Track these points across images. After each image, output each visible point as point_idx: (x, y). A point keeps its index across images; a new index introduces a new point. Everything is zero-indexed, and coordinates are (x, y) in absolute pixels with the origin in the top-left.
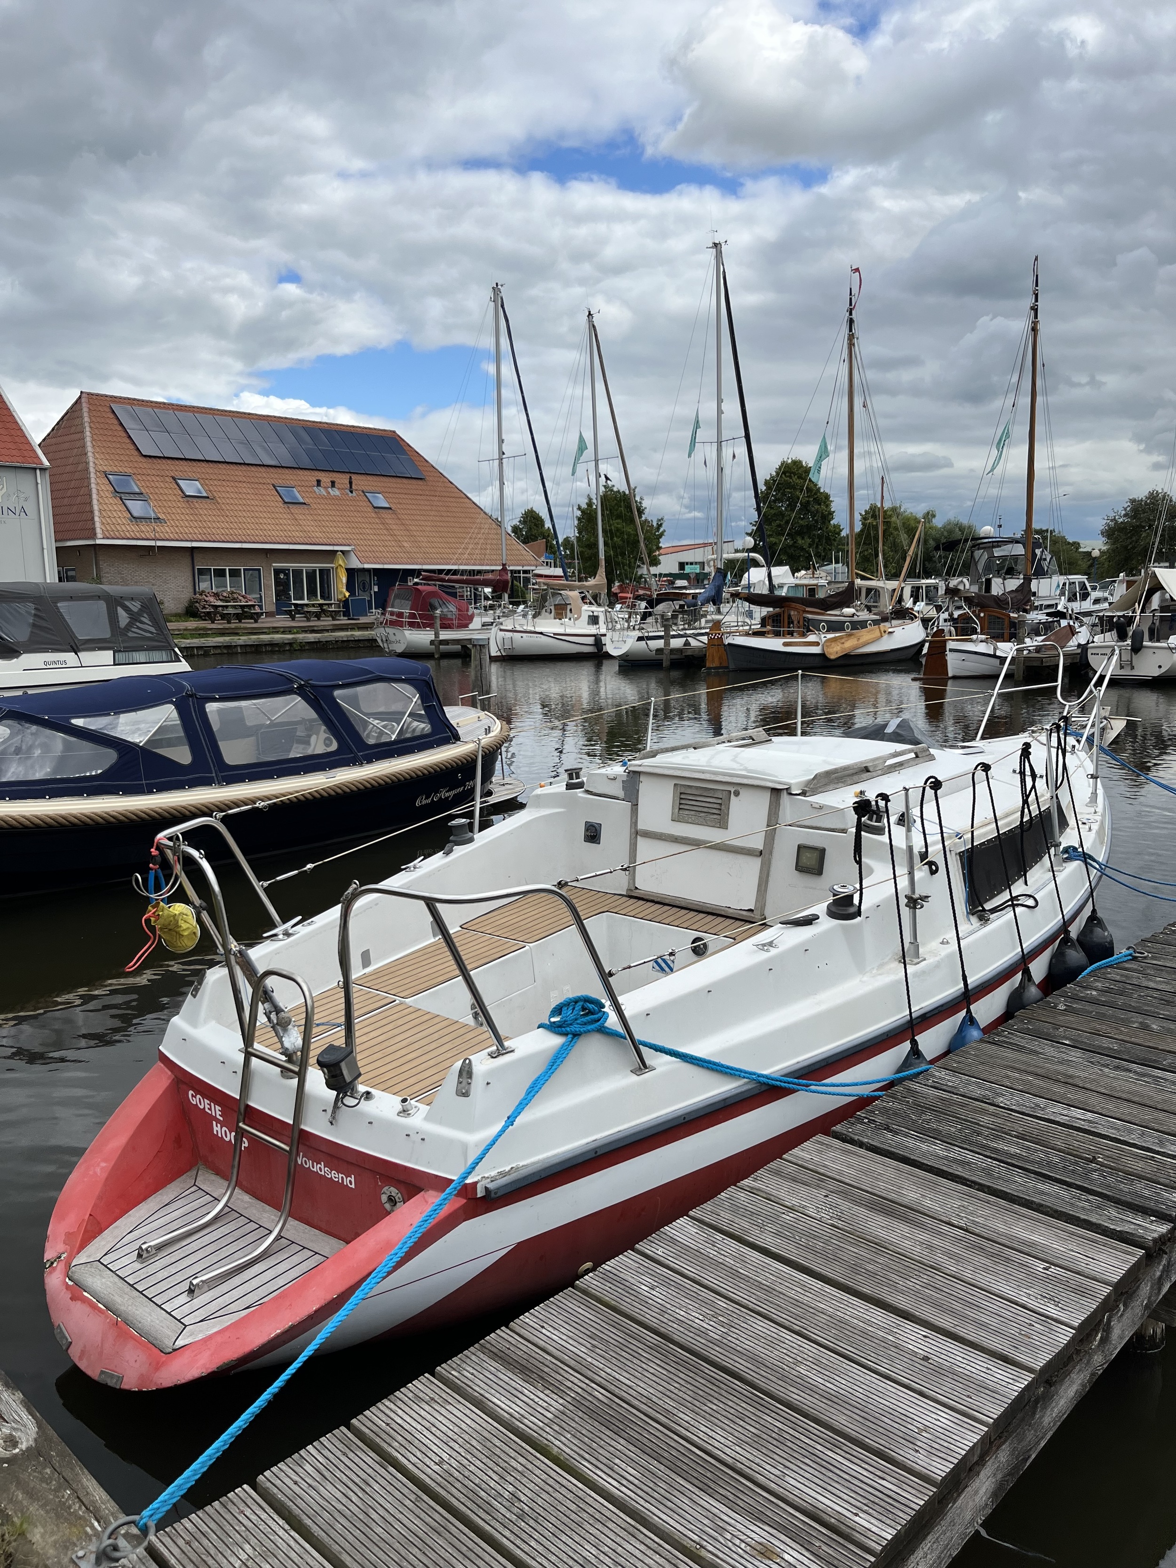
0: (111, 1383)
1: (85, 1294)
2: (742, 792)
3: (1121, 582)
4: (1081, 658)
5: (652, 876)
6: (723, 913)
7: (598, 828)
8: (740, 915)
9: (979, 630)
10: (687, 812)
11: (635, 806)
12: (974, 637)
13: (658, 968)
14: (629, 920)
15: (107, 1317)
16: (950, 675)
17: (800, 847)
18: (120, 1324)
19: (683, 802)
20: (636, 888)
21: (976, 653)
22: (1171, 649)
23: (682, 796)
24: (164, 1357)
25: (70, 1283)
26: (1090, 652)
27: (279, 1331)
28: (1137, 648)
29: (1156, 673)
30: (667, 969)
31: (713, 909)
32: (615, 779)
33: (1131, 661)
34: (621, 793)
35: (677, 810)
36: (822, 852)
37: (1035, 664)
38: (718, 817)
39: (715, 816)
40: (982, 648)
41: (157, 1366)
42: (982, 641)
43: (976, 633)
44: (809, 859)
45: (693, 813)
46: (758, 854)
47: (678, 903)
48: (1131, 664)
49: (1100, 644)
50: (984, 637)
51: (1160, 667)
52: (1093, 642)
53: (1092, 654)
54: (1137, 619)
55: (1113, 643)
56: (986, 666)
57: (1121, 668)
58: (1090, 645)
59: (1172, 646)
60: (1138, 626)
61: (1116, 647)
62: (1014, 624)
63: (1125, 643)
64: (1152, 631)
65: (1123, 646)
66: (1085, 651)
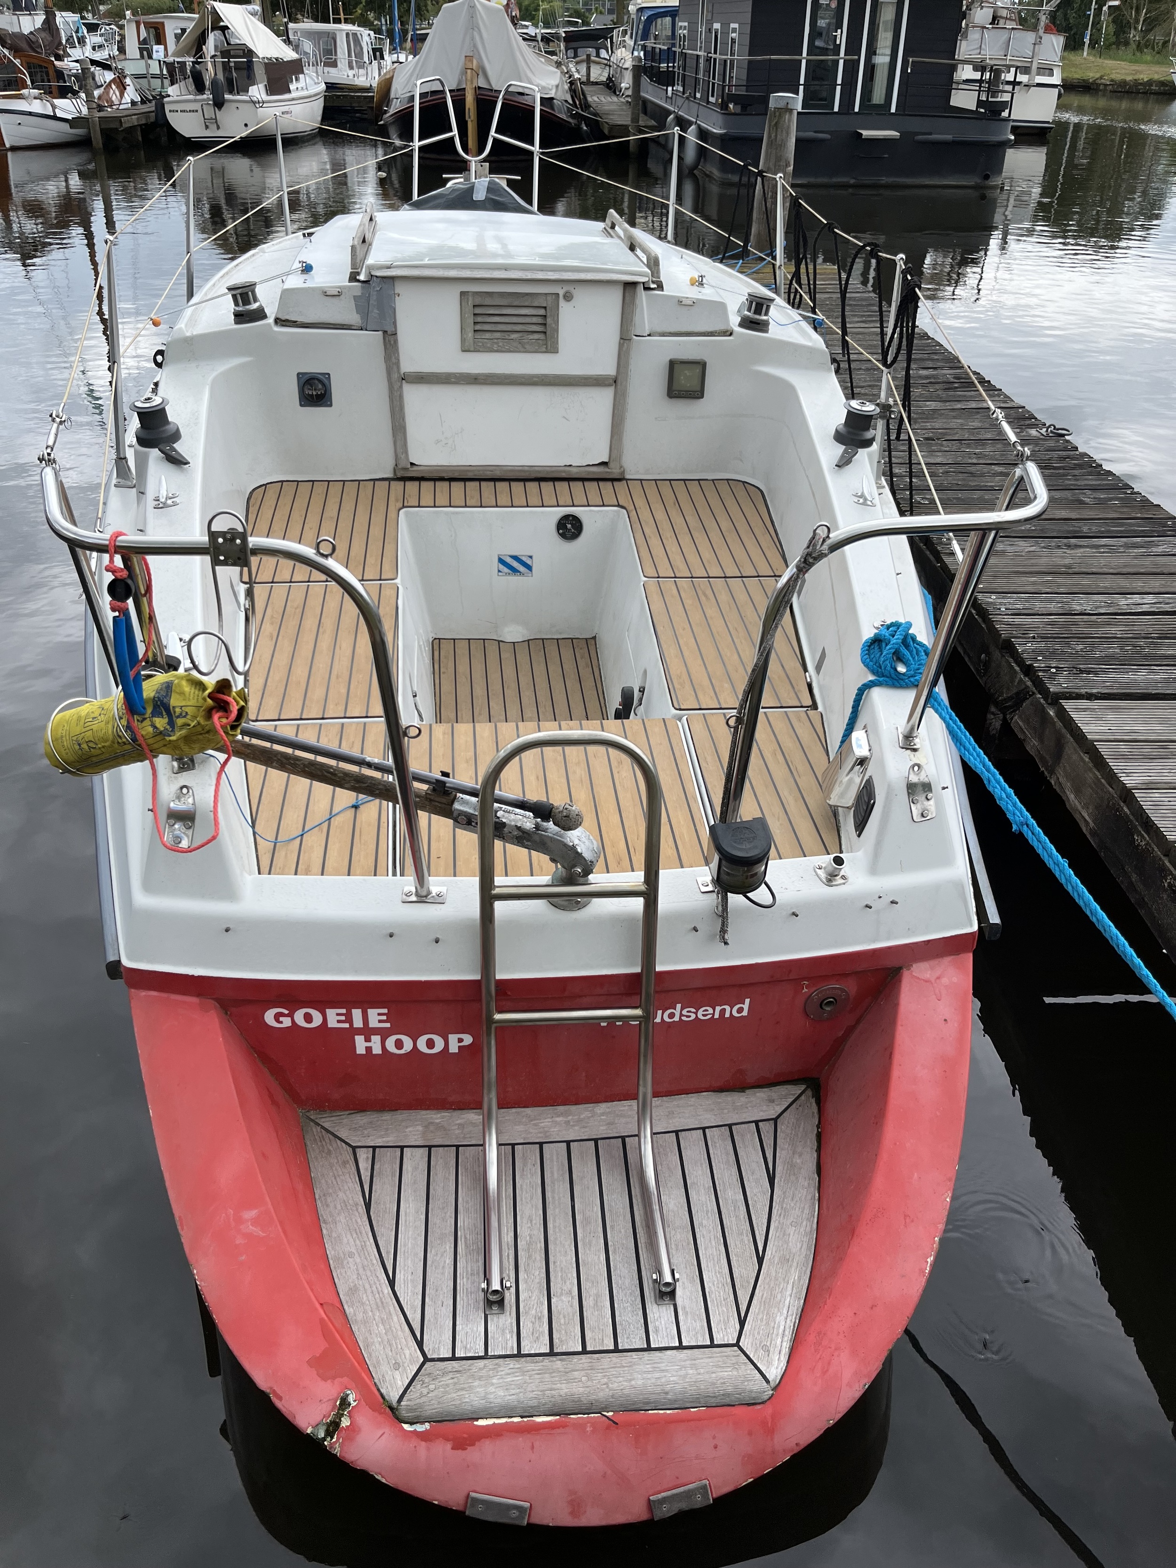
0: (698, 1501)
1: (481, 1423)
2: (579, 293)
3: (129, 21)
4: (156, 116)
5: (438, 442)
6: (564, 475)
7: (326, 381)
8: (589, 473)
9: (29, 84)
10: (488, 335)
11: (390, 339)
12: (25, 92)
13: (506, 570)
14: (446, 513)
15: (580, 1427)
16: (8, 146)
17: (672, 364)
18: (621, 1417)
19: (479, 319)
20: (412, 464)
21: (30, 114)
22: (254, 103)
23: (478, 311)
24: (768, 1410)
25: (420, 1428)
26: (167, 108)
27: (930, 1260)
28: (219, 103)
30: (522, 569)
31: (547, 472)
32: (339, 295)
33: (216, 119)
34: (354, 318)
35: (470, 334)
36: (702, 365)
37: (112, 126)
38: (541, 336)
39: (536, 336)
40: (37, 106)
41: (769, 1429)
42: (35, 98)
43: (27, 87)
44: (686, 379)
45: (498, 335)
46: (611, 381)
47: (489, 475)
48: (216, 122)
49: (176, 98)
50: (36, 92)
51: (247, 126)
52: (169, 96)
53: (170, 111)
54: (210, 66)
55: (191, 97)
56: (46, 131)
57: (207, 127)
58: (166, 100)
59: (255, 99)
60: (216, 74)
61: (195, 101)
62: (60, 74)
63: (205, 96)
64: (230, 82)
65: (204, 100)
66: (160, 107)
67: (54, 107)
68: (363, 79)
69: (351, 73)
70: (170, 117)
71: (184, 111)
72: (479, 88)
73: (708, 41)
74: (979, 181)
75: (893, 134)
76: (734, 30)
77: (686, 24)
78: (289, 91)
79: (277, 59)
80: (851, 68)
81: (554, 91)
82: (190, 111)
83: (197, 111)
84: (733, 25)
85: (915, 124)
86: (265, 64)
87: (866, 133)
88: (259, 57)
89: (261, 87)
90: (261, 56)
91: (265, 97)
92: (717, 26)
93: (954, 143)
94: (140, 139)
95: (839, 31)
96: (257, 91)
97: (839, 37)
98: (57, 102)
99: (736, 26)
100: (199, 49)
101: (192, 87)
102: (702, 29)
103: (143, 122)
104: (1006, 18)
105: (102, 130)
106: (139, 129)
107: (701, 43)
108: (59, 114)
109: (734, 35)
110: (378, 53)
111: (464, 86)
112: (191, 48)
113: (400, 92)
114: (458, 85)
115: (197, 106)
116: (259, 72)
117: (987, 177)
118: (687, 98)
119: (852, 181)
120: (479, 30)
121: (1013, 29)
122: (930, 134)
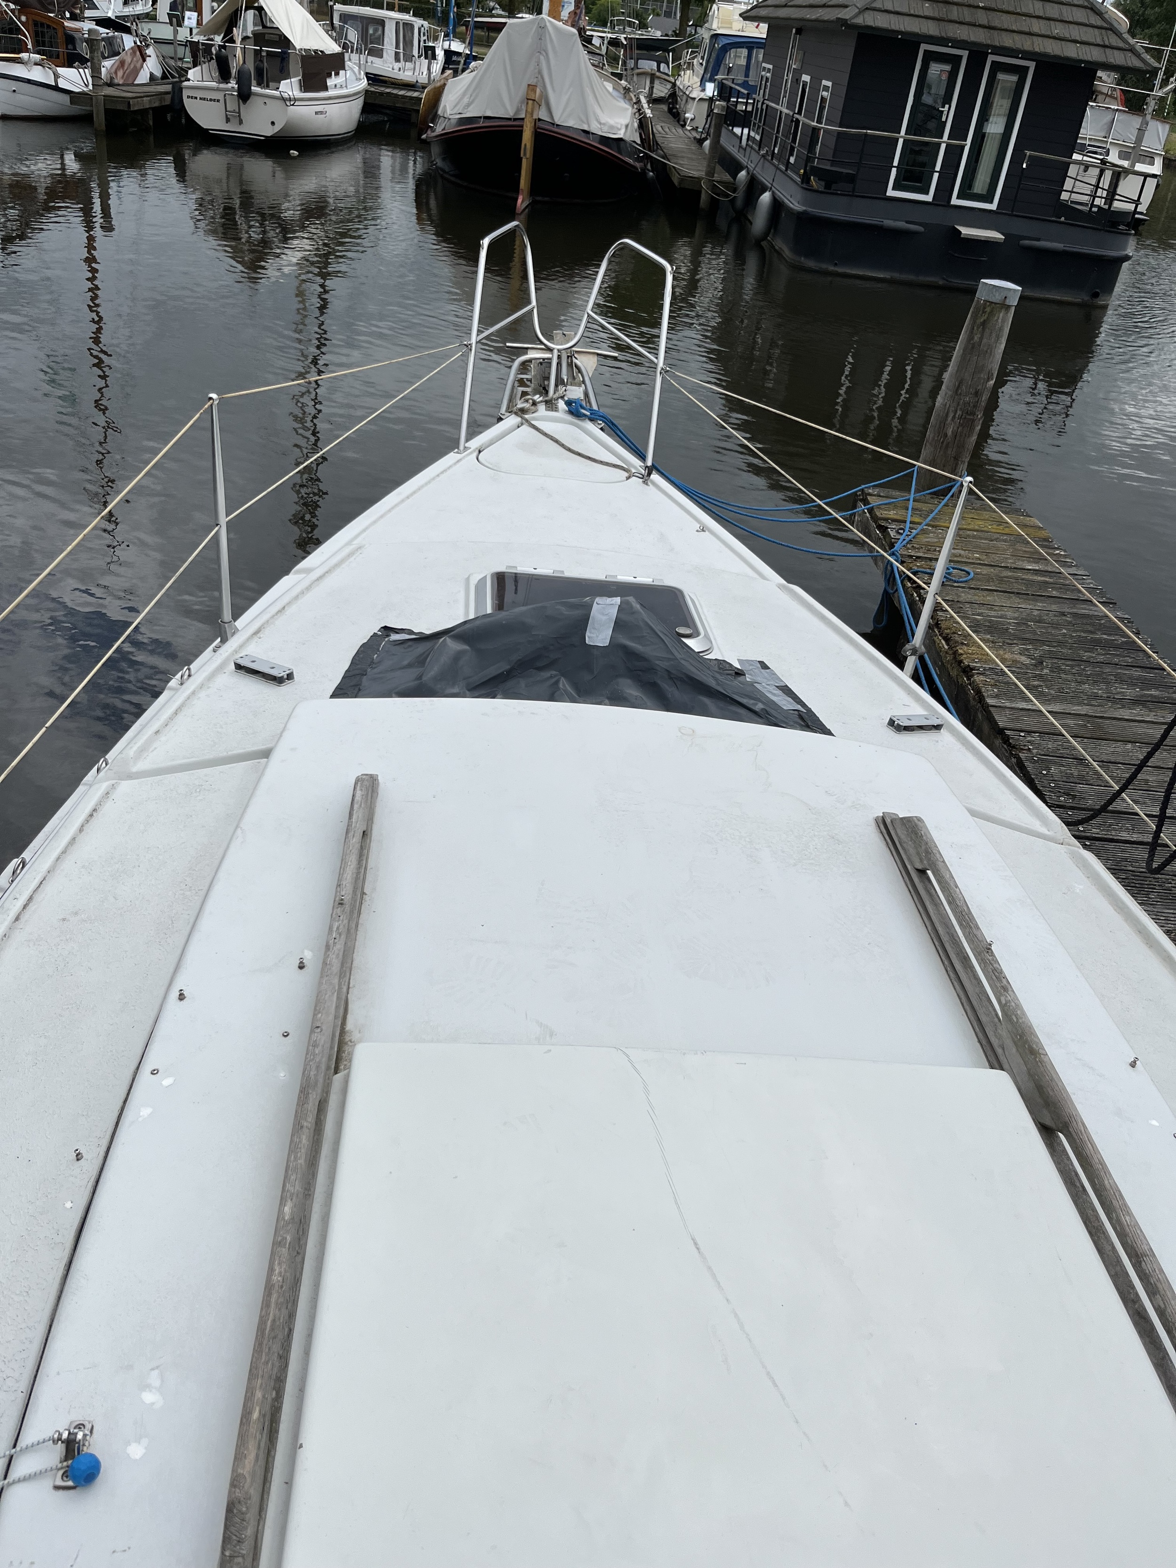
4: (173, 99)
9: (30, 46)
12: (24, 56)
21: (29, 81)
22: (284, 99)
26: (185, 93)
28: (244, 96)
29: (269, 131)
33: (239, 113)
37: (120, 107)
40: (37, 74)
42: (36, 64)
43: (27, 51)
48: (239, 116)
49: (196, 83)
50: (37, 57)
51: (273, 123)
52: (189, 80)
53: (188, 97)
54: (239, 52)
55: (214, 84)
56: (46, 103)
57: (228, 120)
58: (186, 83)
59: (285, 95)
60: (244, 62)
61: (218, 89)
62: (70, 39)
63: (230, 85)
64: (259, 72)
65: (227, 90)
66: (178, 91)
67: (57, 76)
68: (410, 73)
69: (397, 65)
70: (187, 102)
71: (204, 99)
72: (540, 120)
73: (793, 93)
74: (1086, 298)
75: (995, 235)
76: (826, 88)
77: (771, 67)
78: (326, 88)
79: (316, 51)
80: (954, 153)
81: (622, 132)
82: (211, 100)
83: (218, 101)
84: (825, 82)
85: (1020, 227)
86: (302, 56)
87: (965, 231)
88: (295, 48)
89: (295, 80)
90: (298, 47)
91: (298, 94)
92: (806, 78)
93: (1065, 253)
94: (151, 123)
95: (947, 106)
96: (289, 87)
97: (945, 113)
98: (60, 70)
99: (829, 84)
100: (229, 32)
101: (216, 74)
102: (789, 78)
103: (157, 104)
104: (1107, 95)
105: (107, 111)
106: (151, 112)
107: (785, 92)
108: (62, 84)
109: (825, 94)
110: (430, 52)
111: (523, 116)
112: (223, 25)
113: (449, 112)
114: (516, 113)
115: (219, 96)
116: (295, 65)
117: (1096, 295)
118: (763, 156)
119: (941, 282)
120: (547, 54)
121: (1117, 110)
122: (1039, 240)
